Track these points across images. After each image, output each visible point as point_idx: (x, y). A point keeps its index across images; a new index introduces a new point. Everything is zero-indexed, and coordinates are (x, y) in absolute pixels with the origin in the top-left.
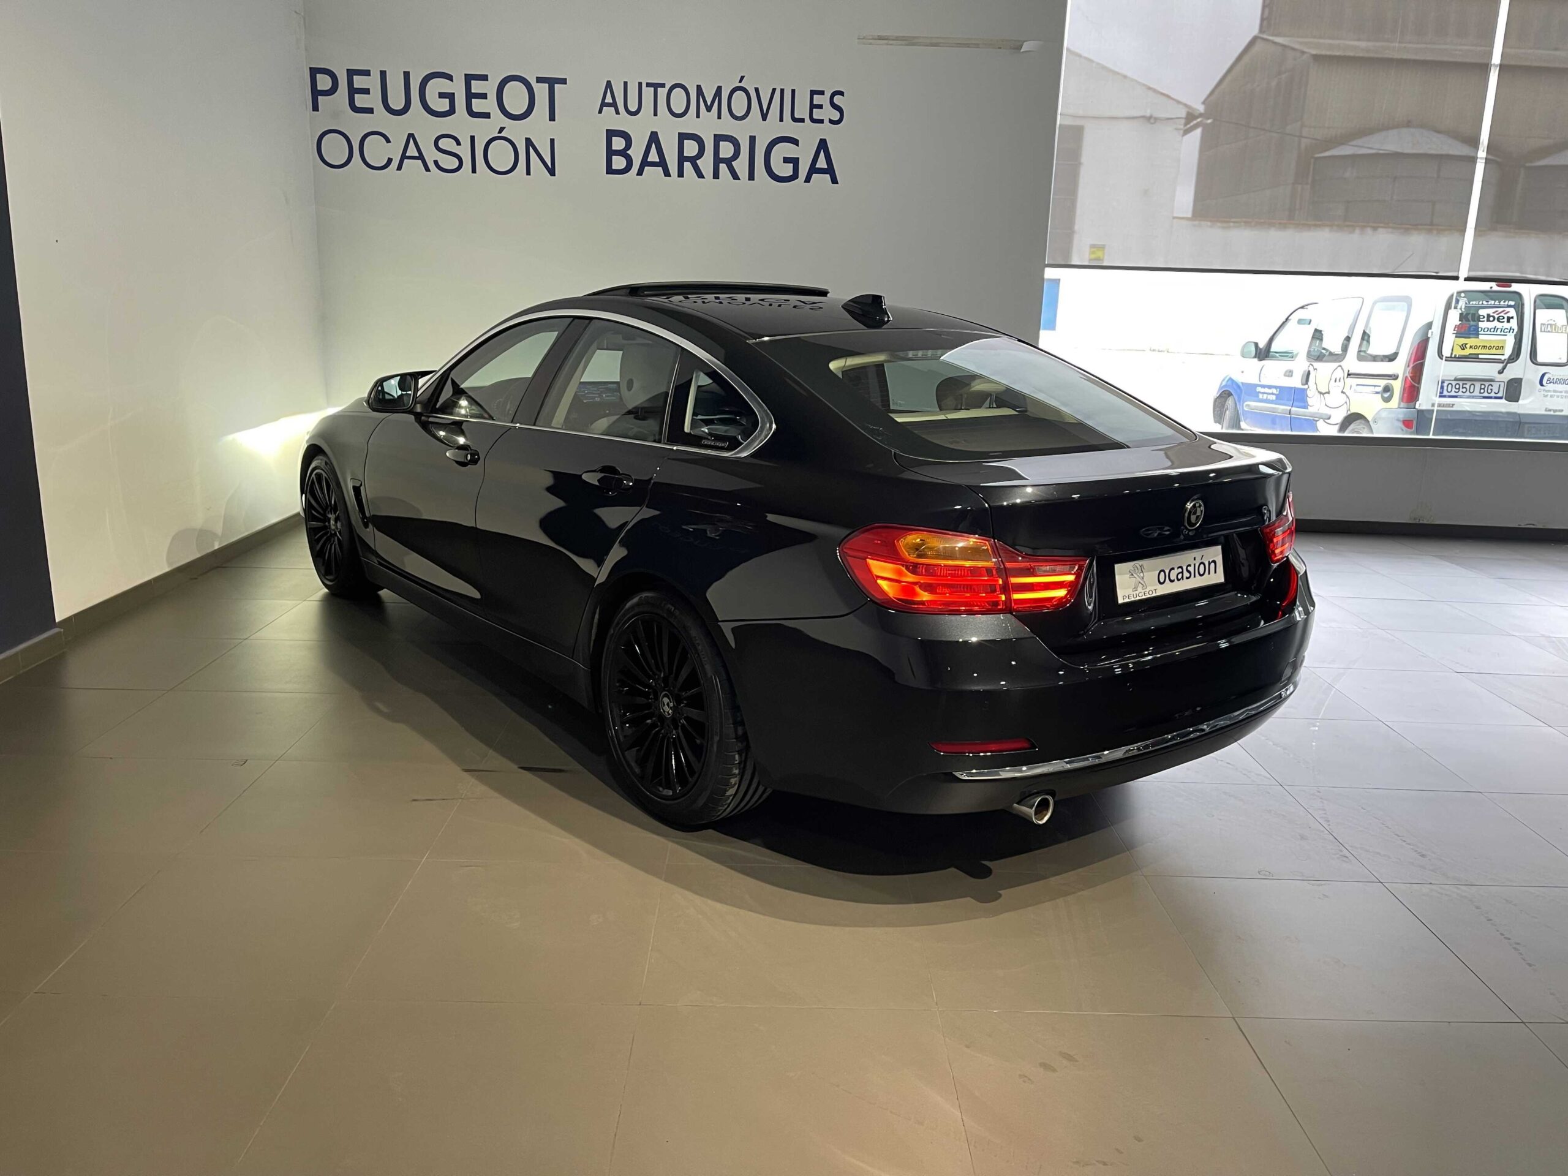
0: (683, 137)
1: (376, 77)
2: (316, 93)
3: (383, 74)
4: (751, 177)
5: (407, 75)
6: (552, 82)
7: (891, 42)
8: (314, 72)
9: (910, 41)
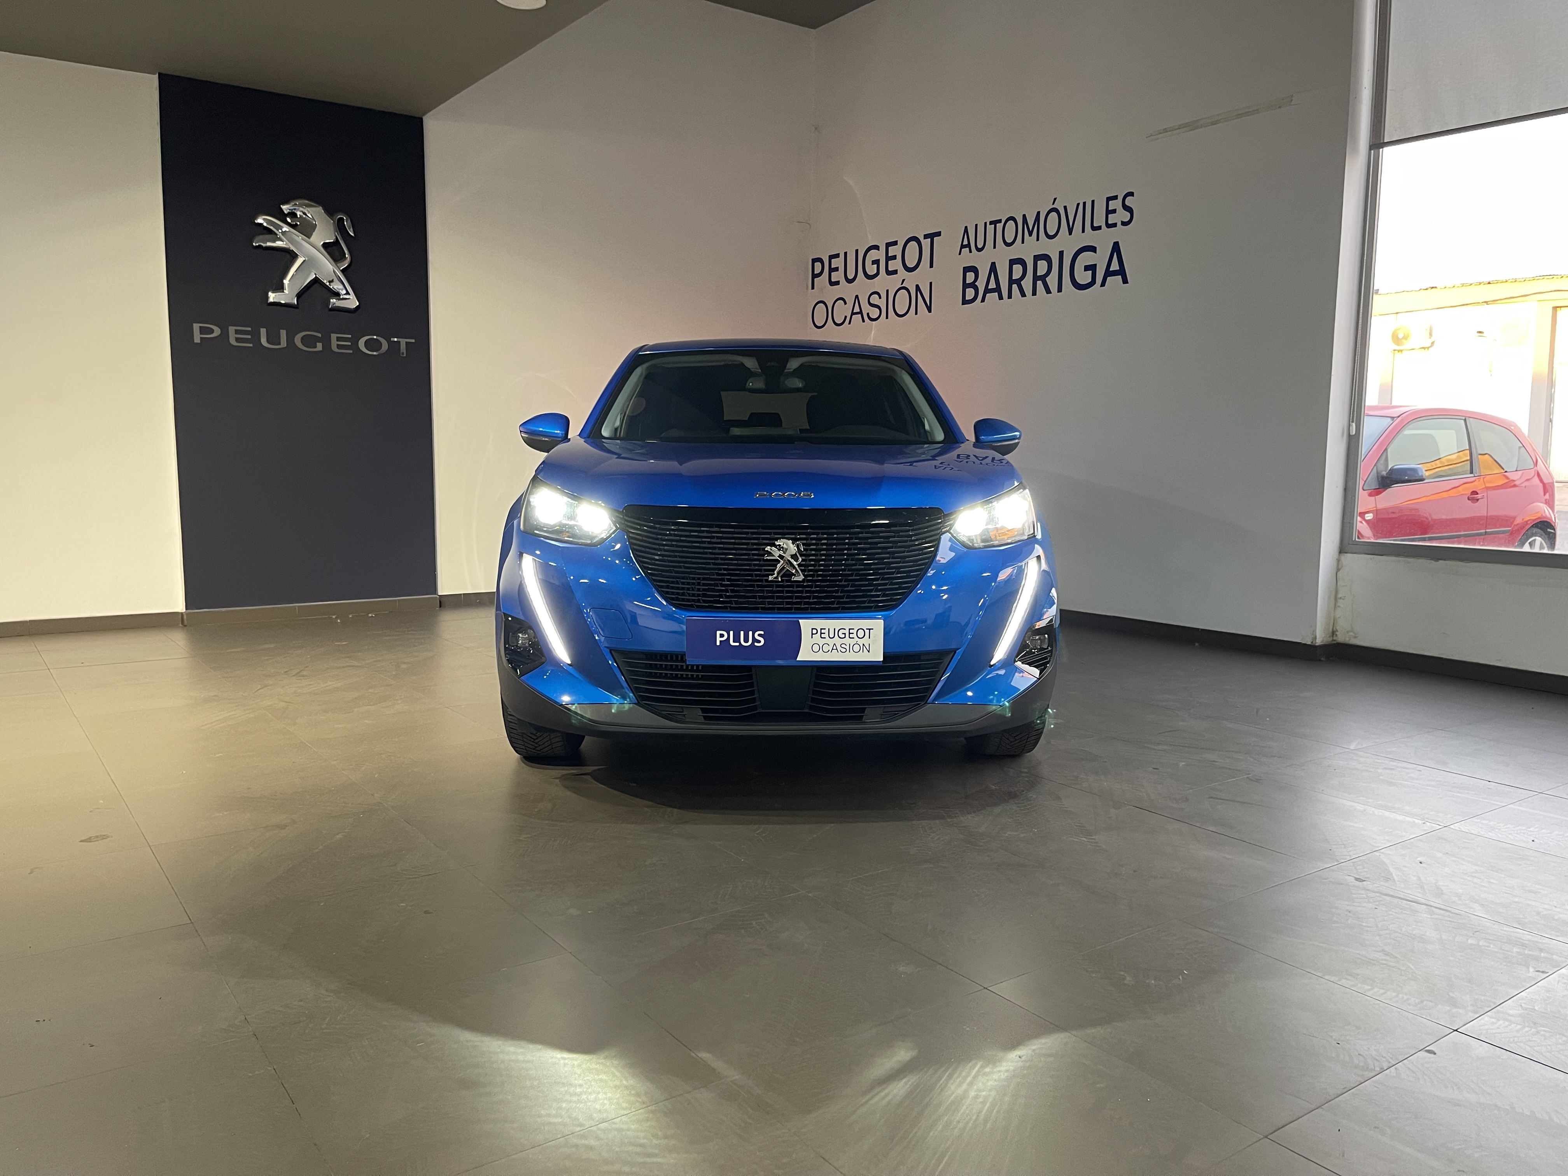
0: (1012, 262)
1: (842, 256)
2: (815, 276)
3: (846, 253)
4: (1060, 290)
5: (857, 251)
6: (931, 236)
7: (1174, 132)
8: (814, 261)
9: (1192, 126)
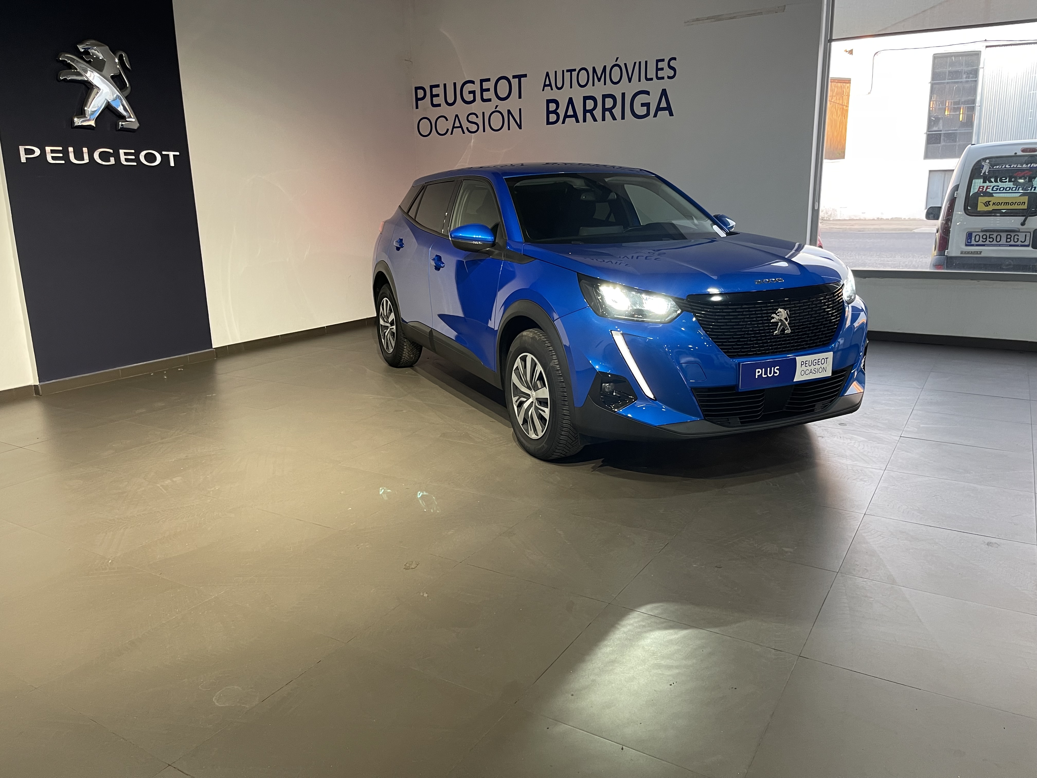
0: (586, 98)
1: (442, 87)
2: (417, 99)
3: (445, 85)
4: (623, 118)
5: (455, 84)
6: (519, 77)
7: (705, 21)
8: (417, 89)
